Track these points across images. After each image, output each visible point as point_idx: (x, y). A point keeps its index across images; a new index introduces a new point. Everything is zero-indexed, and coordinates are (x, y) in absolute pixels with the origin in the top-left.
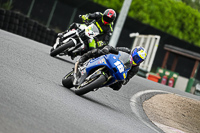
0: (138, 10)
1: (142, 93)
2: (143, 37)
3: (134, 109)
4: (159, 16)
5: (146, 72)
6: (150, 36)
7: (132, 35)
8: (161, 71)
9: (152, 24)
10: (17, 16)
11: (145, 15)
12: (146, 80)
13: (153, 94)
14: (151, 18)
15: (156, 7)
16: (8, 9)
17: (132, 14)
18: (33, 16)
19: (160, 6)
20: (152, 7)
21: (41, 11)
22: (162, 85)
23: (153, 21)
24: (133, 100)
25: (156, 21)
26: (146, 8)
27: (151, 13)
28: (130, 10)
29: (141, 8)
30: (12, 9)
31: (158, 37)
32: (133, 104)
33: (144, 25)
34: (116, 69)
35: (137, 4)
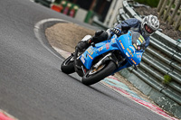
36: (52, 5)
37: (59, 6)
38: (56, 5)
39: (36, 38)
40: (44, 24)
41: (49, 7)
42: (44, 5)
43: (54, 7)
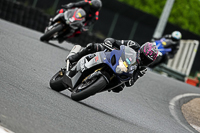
1: (181, 96)
2: (182, 42)
3: (173, 113)
8: (199, 75)
9: (191, 30)
11: (184, 20)
12: (185, 84)
14: (190, 23)
17: (172, 20)
20: (191, 13)
23: (192, 26)
25: (195, 26)
26: (185, 15)
27: (190, 19)
31: (197, 42)
32: (172, 107)
36: (186, 79)
37: (195, 79)
38: (191, 78)
39: (171, 116)
40: (179, 101)
41: (183, 81)
42: (178, 79)
43: (189, 81)
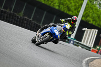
0: (87, 17)
1: (88, 58)
2: (89, 30)
4: (98, 20)
5: (90, 48)
6: (93, 30)
7: (83, 29)
8: (98, 47)
9: (94, 24)
10: (26, 20)
11: (90, 19)
12: (91, 52)
13: (94, 59)
14: (93, 21)
15: (96, 15)
16: (21, 16)
17: (84, 19)
18: (33, 19)
19: (98, 14)
20: (94, 15)
21: (38, 17)
22: (99, 55)
23: (94, 22)
24: (84, 62)
25: (96, 22)
26: (91, 16)
27: (93, 18)
28: (82, 17)
29: (89, 16)
30: (23, 16)
31: (97, 30)
32: (84, 64)
33: (90, 24)
34: (54, 34)
35: (86, 14)
